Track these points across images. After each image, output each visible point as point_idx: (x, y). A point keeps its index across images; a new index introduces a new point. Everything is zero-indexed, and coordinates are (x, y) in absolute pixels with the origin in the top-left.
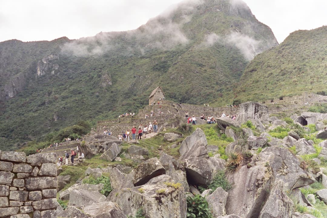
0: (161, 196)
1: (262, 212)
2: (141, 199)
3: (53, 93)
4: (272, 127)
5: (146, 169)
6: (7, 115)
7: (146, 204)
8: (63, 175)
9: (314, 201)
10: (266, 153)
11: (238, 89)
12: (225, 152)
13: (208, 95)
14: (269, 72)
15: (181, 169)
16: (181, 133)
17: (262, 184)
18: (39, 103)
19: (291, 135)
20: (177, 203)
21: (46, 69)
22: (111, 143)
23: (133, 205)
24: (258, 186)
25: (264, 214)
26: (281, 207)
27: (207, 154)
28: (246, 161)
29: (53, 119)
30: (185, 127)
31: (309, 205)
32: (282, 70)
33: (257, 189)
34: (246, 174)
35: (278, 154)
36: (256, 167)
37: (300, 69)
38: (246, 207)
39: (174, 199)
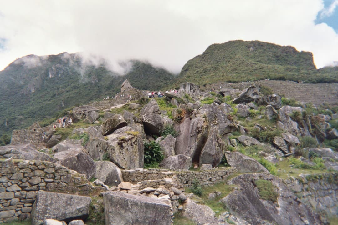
0: (123, 141)
1: (203, 152)
2: (106, 145)
3: (61, 88)
4: (203, 98)
5: (112, 123)
6: (31, 103)
7: (110, 149)
8: (57, 135)
9: (236, 144)
10: (202, 110)
11: (178, 82)
12: (172, 114)
13: (159, 86)
14: (196, 71)
15: (140, 122)
16: (141, 103)
17: (202, 130)
18: (52, 95)
19: (215, 101)
20: (136, 147)
21: (55, 73)
22: (91, 111)
23: (100, 151)
24: (199, 133)
25: (204, 153)
26: (217, 147)
27: (159, 111)
28: (189, 114)
29: (61, 105)
30: (143, 99)
31: (234, 146)
32: (204, 69)
33: (198, 134)
34: (189, 124)
35: (211, 110)
36: (197, 118)
37: (215, 68)
38: (190, 149)
39: (133, 144)
